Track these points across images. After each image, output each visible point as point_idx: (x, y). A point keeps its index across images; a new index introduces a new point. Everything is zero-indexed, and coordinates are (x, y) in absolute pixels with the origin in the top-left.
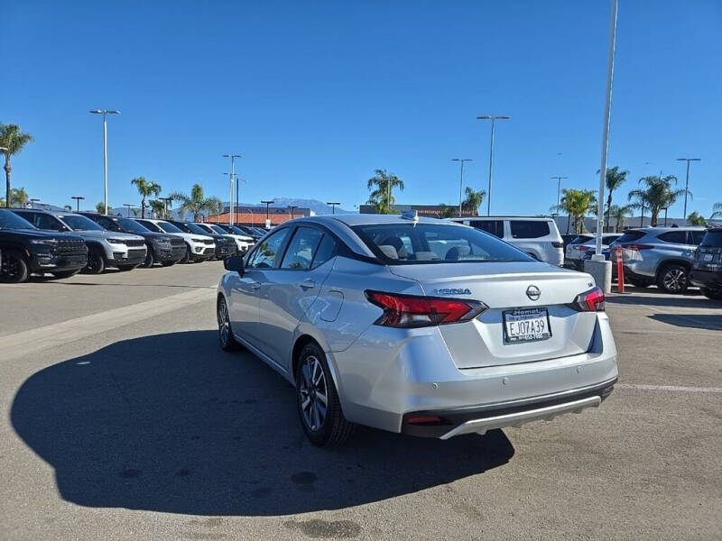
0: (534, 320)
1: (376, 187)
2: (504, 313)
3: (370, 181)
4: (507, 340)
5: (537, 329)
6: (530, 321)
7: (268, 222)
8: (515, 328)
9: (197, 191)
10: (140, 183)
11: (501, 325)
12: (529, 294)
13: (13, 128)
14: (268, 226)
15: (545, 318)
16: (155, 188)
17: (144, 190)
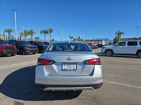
0: (72, 66)
1: (117, 35)
2: (62, 64)
3: (116, 33)
4: (62, 70)
5: (72, 68)
6: (70, 66)
7: (93, 43)
8: (65, 67)
9: (79, 37)
10: (70, 37)
11: (61, 66)
12: (68, 59)
13: (51, 29)
14: (93, 44)
15: (75, 66)
16: (73, 37)
17: (71, 38)
